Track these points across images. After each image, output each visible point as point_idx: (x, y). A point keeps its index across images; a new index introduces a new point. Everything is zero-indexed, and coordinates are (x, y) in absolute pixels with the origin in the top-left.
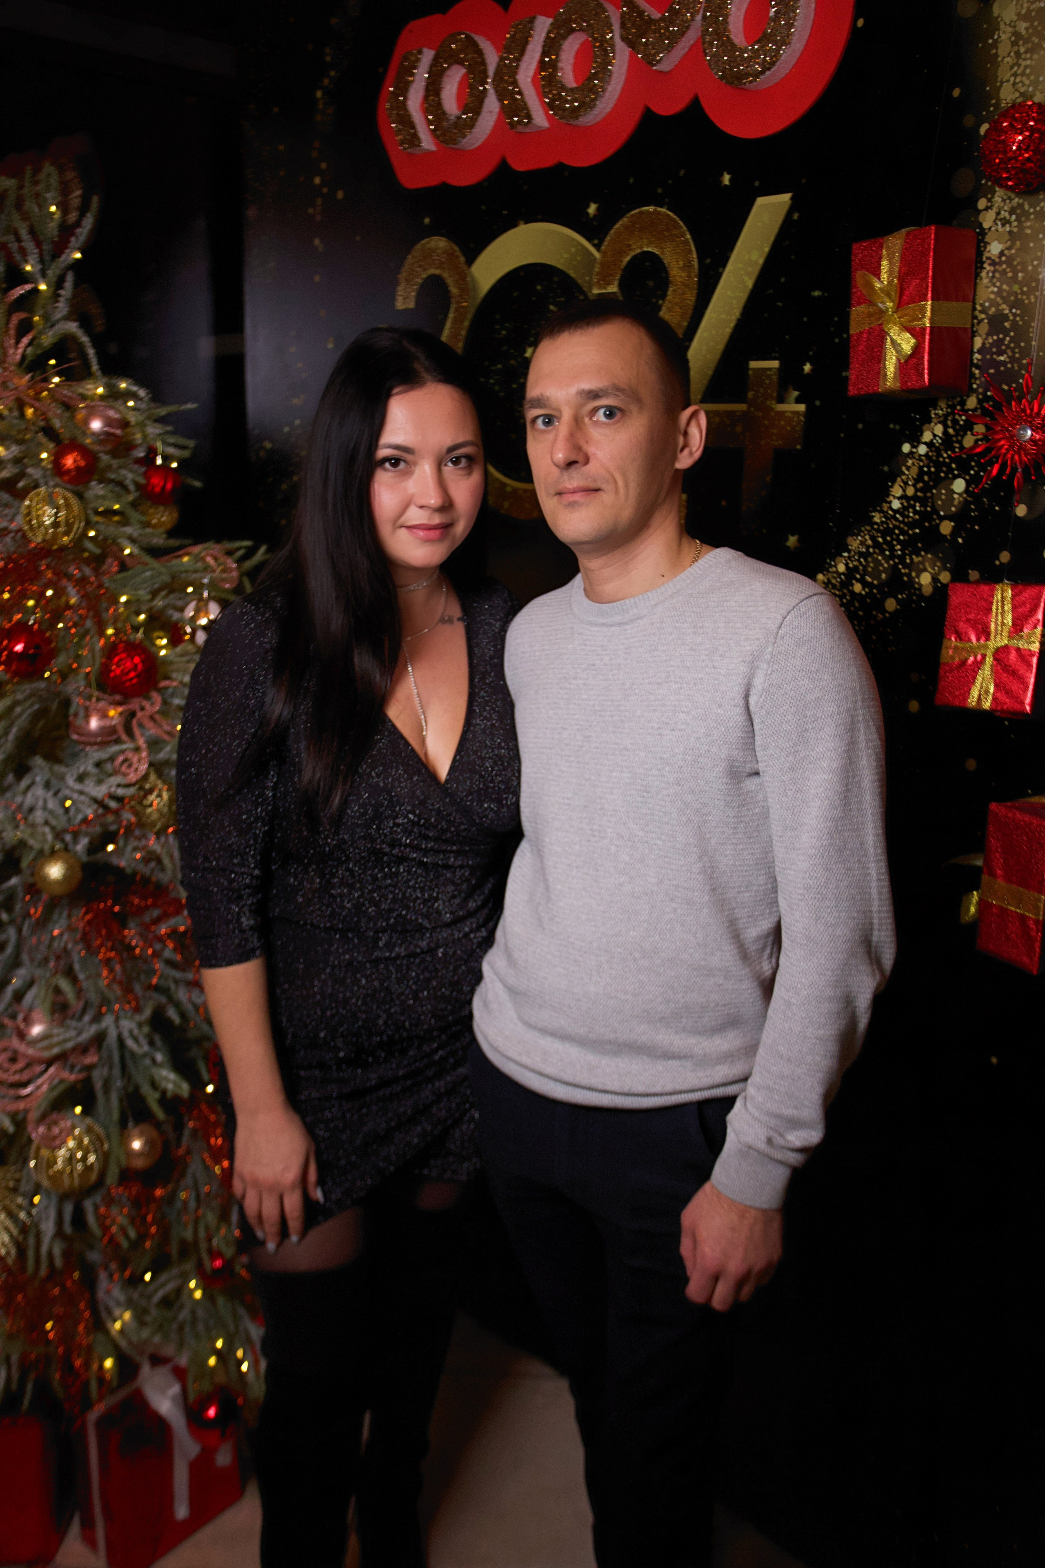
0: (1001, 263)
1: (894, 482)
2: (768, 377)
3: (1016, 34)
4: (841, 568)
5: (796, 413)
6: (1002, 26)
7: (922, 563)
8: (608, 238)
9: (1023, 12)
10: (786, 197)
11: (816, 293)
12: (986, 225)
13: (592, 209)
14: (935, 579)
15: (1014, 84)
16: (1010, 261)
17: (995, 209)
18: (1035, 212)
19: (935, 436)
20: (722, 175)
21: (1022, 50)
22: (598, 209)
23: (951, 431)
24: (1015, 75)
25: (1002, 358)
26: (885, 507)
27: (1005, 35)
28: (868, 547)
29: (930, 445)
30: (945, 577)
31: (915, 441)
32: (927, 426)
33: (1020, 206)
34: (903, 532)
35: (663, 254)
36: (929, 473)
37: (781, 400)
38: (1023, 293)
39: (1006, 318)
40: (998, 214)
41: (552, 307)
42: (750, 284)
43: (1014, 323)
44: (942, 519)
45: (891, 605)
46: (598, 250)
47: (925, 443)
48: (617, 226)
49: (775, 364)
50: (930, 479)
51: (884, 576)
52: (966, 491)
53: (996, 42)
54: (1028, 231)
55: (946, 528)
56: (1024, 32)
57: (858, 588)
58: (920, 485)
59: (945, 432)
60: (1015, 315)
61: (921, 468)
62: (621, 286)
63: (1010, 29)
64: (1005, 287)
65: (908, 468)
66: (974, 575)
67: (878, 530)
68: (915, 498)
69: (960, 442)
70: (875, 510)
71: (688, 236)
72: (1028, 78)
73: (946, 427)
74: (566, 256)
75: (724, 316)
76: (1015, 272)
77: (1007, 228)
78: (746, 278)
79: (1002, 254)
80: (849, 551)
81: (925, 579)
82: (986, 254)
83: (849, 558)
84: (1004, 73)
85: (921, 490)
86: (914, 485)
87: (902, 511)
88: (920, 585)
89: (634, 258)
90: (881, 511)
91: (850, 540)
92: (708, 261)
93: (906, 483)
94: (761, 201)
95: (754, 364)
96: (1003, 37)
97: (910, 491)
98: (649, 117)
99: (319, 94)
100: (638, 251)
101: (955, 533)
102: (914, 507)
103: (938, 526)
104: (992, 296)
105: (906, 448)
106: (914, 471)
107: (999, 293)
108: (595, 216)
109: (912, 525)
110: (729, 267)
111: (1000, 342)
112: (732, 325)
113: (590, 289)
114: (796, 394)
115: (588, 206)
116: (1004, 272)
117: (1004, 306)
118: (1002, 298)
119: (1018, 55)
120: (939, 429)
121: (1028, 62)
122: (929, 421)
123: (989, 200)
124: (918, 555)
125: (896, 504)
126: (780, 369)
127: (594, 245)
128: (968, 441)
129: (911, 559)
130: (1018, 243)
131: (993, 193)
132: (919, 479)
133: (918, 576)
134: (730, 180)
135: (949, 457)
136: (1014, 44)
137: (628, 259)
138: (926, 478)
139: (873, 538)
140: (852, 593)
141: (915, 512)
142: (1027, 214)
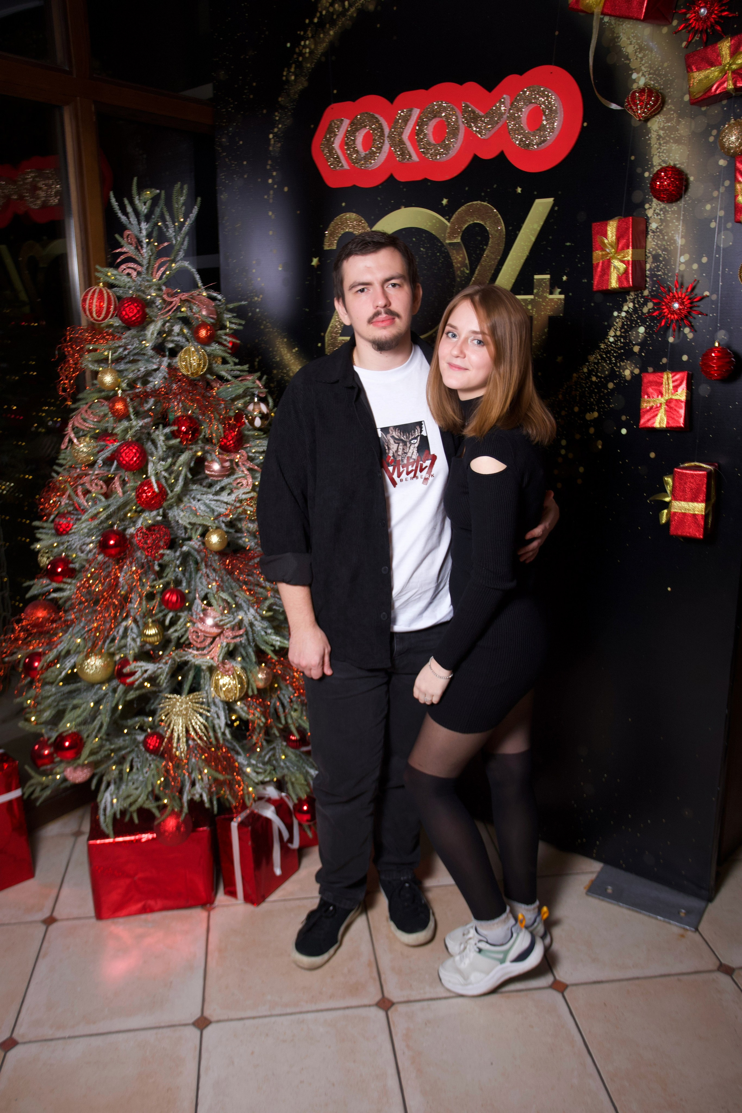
0: (657, 232)
1: (610, 329)
2: (544, 283)
3: (659, 135)
4: (585, 370)
5: (560, 299)
6: (652, 131)
7: (625, 365)
8: (454, 216)
9: (661, 126)
10: (551, 200)
11: (568, 244)
12: (649, 215)
13: (445, 202)
14: (632, 372)
15: (659, 156)
16: (661, 231)
17: (653, 209)
18: (671, 211)
19: (629, 308)
20: (517, 188)
21: (662, 142)
22: (448, 202)
23: (637, 306)
24: (659, 152)
25: (659, 273)
26: (606, 341)
27: (653, 135)
28: (598, 360)
29: (627, 312)
30: (637, 371)
31: (620, 310)
32: (625, 304)
33: (665, 208)
34: (615, 352)
35: (485, 224)
36: (627, 325)
37: (551, 293)
38: (668, 245)
39: (660, 255)
40: (655, 211)
41: (422, 249)
42: (533, 239)
43: (664, 258)
44: (634, 345)
45: (611, 385)
46: (449, 222)
47: (625, 311)
48: (459, 210)
49: (548, 276)
50: (628, 327)
51: (607, 372)
52: (645, 332)
53: (650, 138)
54: (669, 219)
55: (636, 349)
56: (662, 135)
57: (594, 379)
58: (623, 330)
59: (634, 306)
60: (664, 254)
61: (623, 323)
62: (462, 239)
63: (656, 133)
64: (659, 242)
65: (617, 323)
66: (650, 370)
67: (603, 352)
68: (621, 336)
69: (641, 311)
70: (601, 343)
71: (499, 216)
72: (665, 154)
73: (634, 304)
74: (429, 224)
75: (520, 254)
76: (664, 236)
77: (659, 217)
78: (531, 237)
79: (657, 228)
80: (589, 362)
81: (627, 373)
82: (650, 228)
83: (589, 365)
84: (654, 151)
85: (623, 332)
86: (620, 331)
87: (615, 342)
88: (625, 375)
89: (470, 225)
90: (605, 343)
91: (589, 357)
92: (510, 228)
93: (616, 330)
94: (538, 201)
95: (536, 277)
96: (653, 136)
97: (618, 333)
98: (476, 159)
99: (271, 136)
100: (471, 222)
101: (641, 351)
102: (620, 340)
103: (632, 348)
104: (654, 246)
105: (616, 314)
106: (620, 324)
107: (657, 245)
108: (446, 205)
109: (620, 348)
110: (522, 231)
111: (658, 266)
112: (525, 258)
113: (445, 240)
114: (559, 290)
115: (442, 200)
116: (658, 236)
117: (659, 251)
118: (658, 247)
119: (660, 144)
120: (631, 305)
121: (665, 148)
122: (626, 301)
123: (650, 205)
124: (623, 362)
125: (612, 340)
126: (551, 279)
127: (446, 219)
128: (645, 310)
129: (620, 364)
130: (664, 224)
131: (652, 201)
132: (622, 327)
133: (624, 372)
134: (521, 191)
135: (636, 317)
136: (658, 139)
137: (466, 226)
138: (626, 327)
139: (601, 356)
140: (592, 382)
141: (621, 343)
142: (668, 211)
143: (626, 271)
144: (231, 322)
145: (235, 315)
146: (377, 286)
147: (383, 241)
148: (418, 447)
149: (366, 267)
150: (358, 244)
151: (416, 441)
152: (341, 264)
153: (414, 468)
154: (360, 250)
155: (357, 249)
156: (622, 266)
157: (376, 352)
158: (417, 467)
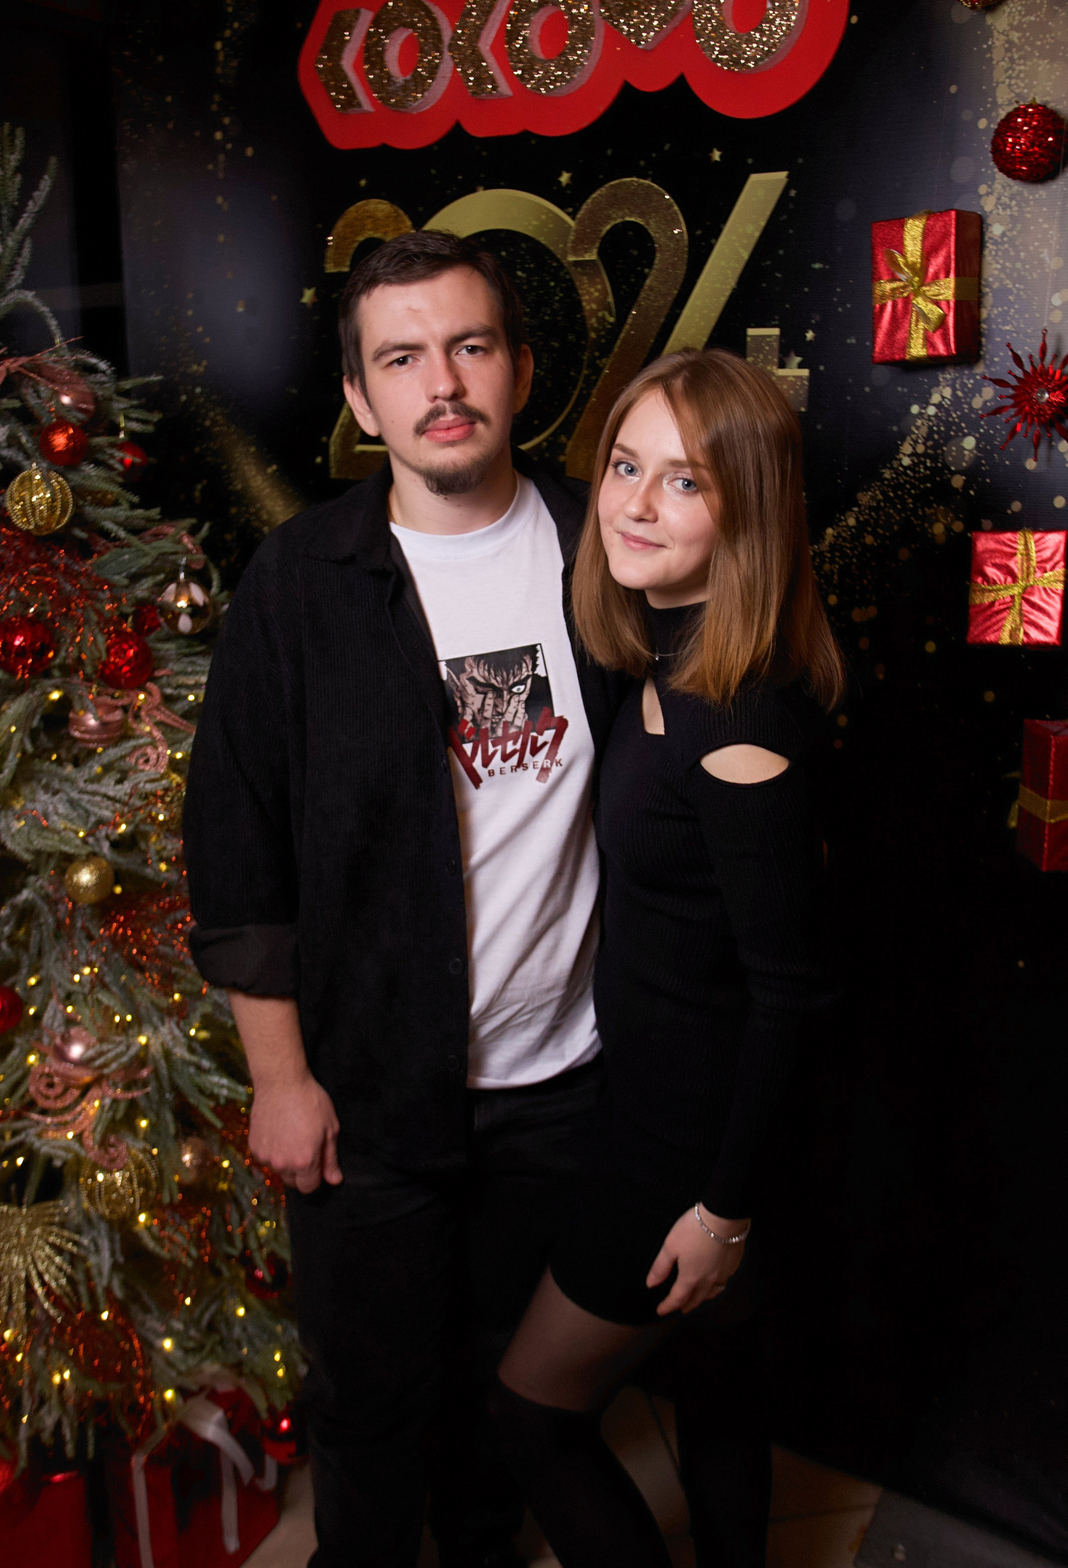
0: (1003, 243)
1: (903, 440)
2: (768, 344)
3: (1009, 42)
4: (852, 522)
5: (800, 378)
6: (995, 34)
7: (935, 514)
8: (584, 207)
9: (1015, 23)
10: (783, 175)
11: (817, 266)
12: (987, 209)
13: (565, 178)
14: (948, 529)
15: (1010, 85)
16: (1012, 240)
17: (995, 195)
18: (1034, 200)
19: (943, 398)
20: (711, 151)
21: (1016, 56)
22: (572, 178)
23: (960, 393)
24: (1010, 77)
25: (1008, 328)
26: (895, 464)
27: (998, 42)
28: (879, 502)
29: (939, 406)
30: (958, 527)
31: (925, 402)
32: (935, 389)
33: (1020, 193)
34: (913, 486)
35: (648, 224)
36: (939, 432)
37: (782, 365)
38: (1025, 270)
39: (1010, 292)
40: (999, 199)
41: (519, 273)
42: (746, 255)
43: (1018, 296)
44: (953, 473)
45: (904, 554)
46: (573, 219)
47: (934, 405)
48: (594, 195)
49: (776, 331)
50: (940, 437)
51: (896, 527)
52: (977, 447)
53: (990, 48)
54: (1028, 216)
55: (958, 481)
56: (1016, 41)
57: (869, 540)
58: (930, 443)
59: (954, 394)
60: (1018, 289)
61: (930, 428)
62: (599, 254)
63: (1002, 37)
64: (1008, 264)
65: (918, 428)
66: (987, 524)
67: (889, 486)
68: (925, 455)
69: (969, 404)
70: (885, 467)
71: (676, 208)
72: (1023, 80)
73: (954, 390)
74: (535, 223)
75: (718, 286)
76: (1018, 253)
77: (1008, 212)
78: (741, 250)
79: (1003, 235)
80: (859, 506)
81: (938, 529)
82: (988, 235)
83: (860, 512)
84: (999, 75)
85: (931, 448)
86: (924, 444)
87: (913, 467)
88: (933, 534)
89: (616, 226)
90: (892, 468)
91: (860, 495)
92: (699, 232)
93: (916, 442)
94: (754, 178)
95: (751, 332)
96: (997, 43)
97: (920, 449)
98: (628, 92)
99: (218, 45)
100: (619, 221)
101: (967, 485)
102: (924, 463)
103: (949, 480)
104: (996, 272)
105: (915, 409)
106: (924, 431)
107: (1003, 269)
108: (568, 185)
109: (924, 479)
110: (723, 238)
111: (1006, 313)
112: (728, 294)
113: (565, 257)
114: (798, 359)
115: (560, 175)
116: (1006, 251)
117: (1008, 282)
118: (1006, 274)
119: (1012, 60)
120: (947, 392)
121: (1022, 67)
122: (938, 384)
123: (990, 187)
124: (930, 507)
125: (906, 461)
126: (782, 335)
127: (569, 214)
128: (977, 403)
129: (923, 511)
130: (1019, 226)
131: (993, 179)
132: (929, 436)
133: (931, 526)
134: (721, 157)
135: (958, 417)
136: (1008, 50)
137: (608, 227)
138: (936, 436)
139: (883, 493)
140: (864, 545)
141: (926, 468)
142: (1027, 201)
143: (942, 323)
144: (127, 418)
145: (135, 402)
146: (436, 353)
147: (447, 252)
148: (527, 702)
149: (409, 309)
150: (390, 260)
151: (522, 688)
152: (356, 304)
153: (518, 746)
154: (396, 273)
155: (389, 270)
156: (934, 312)
157: (433, 496)
158: (524, 745)
